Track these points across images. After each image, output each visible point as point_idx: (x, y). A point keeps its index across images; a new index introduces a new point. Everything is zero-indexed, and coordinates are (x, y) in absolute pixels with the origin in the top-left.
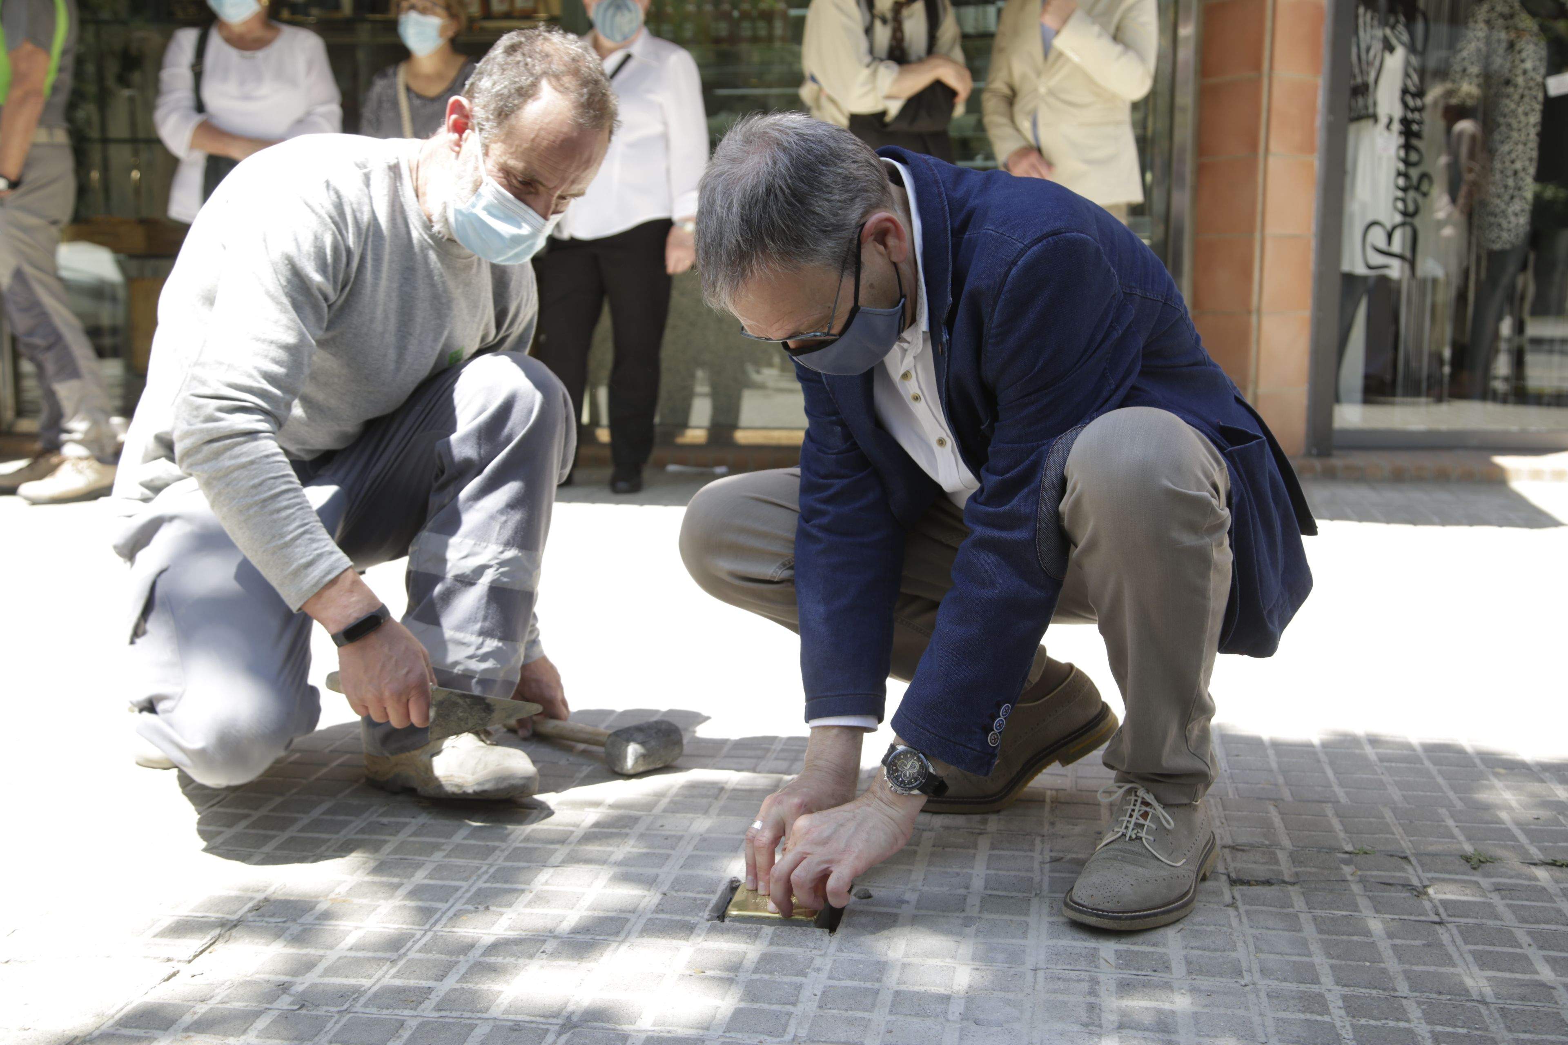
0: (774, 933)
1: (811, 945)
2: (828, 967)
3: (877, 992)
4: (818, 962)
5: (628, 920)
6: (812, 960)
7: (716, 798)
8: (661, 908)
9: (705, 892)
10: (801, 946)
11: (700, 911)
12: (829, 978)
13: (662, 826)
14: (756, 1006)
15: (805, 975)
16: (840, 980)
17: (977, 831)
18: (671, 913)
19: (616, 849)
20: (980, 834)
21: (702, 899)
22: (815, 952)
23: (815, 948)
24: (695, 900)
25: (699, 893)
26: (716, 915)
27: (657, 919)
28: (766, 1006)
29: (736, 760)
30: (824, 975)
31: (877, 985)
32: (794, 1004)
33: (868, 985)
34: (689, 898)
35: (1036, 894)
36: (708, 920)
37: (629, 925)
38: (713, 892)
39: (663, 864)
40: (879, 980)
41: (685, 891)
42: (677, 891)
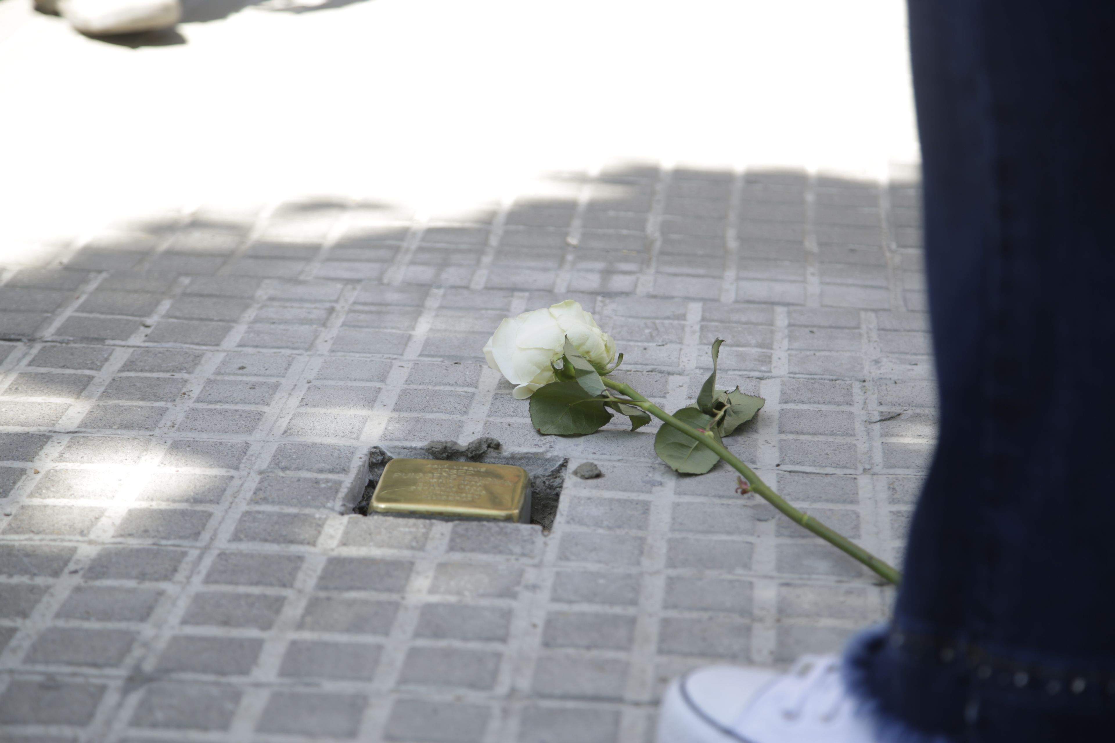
0: (454, 532)
1: (517, 550)
2: (549, 583)
3: (632, 621)
4: (531, 576)
5: (210, 515)
6: (521, 573)
7: (324, 325)
8: (261, 495)
9: (332, 471)
10: (501, 552)
11: (328, 499)
12: (555, 599)
13: (242, 368)
14: (442, 643)
15: (514, 596)
16: (570, 602)
17: (757, 374)
18: (280, 503)
19: (170, 405)
20: (761, 379)
21: (327, 481)
22: (524, 560)
23: (524, 555)
24: (317, 482)
25: (321, 471)
26: (352, 506)
27: (259, 512)
28: (457, 644)
29: (345, 265)
30: (544, 596)
31: (631, 611)
32: (503, 640)
33: (618, 610)
34: (306, 479)
35: (865, 470)
36: (342, 514)
37: (212, 523)
38: (344, 471)
39: (254, 428)
40: (634, 603)
41: (298, 469)
42: (284, 469)
